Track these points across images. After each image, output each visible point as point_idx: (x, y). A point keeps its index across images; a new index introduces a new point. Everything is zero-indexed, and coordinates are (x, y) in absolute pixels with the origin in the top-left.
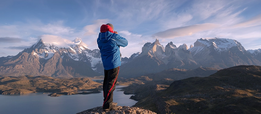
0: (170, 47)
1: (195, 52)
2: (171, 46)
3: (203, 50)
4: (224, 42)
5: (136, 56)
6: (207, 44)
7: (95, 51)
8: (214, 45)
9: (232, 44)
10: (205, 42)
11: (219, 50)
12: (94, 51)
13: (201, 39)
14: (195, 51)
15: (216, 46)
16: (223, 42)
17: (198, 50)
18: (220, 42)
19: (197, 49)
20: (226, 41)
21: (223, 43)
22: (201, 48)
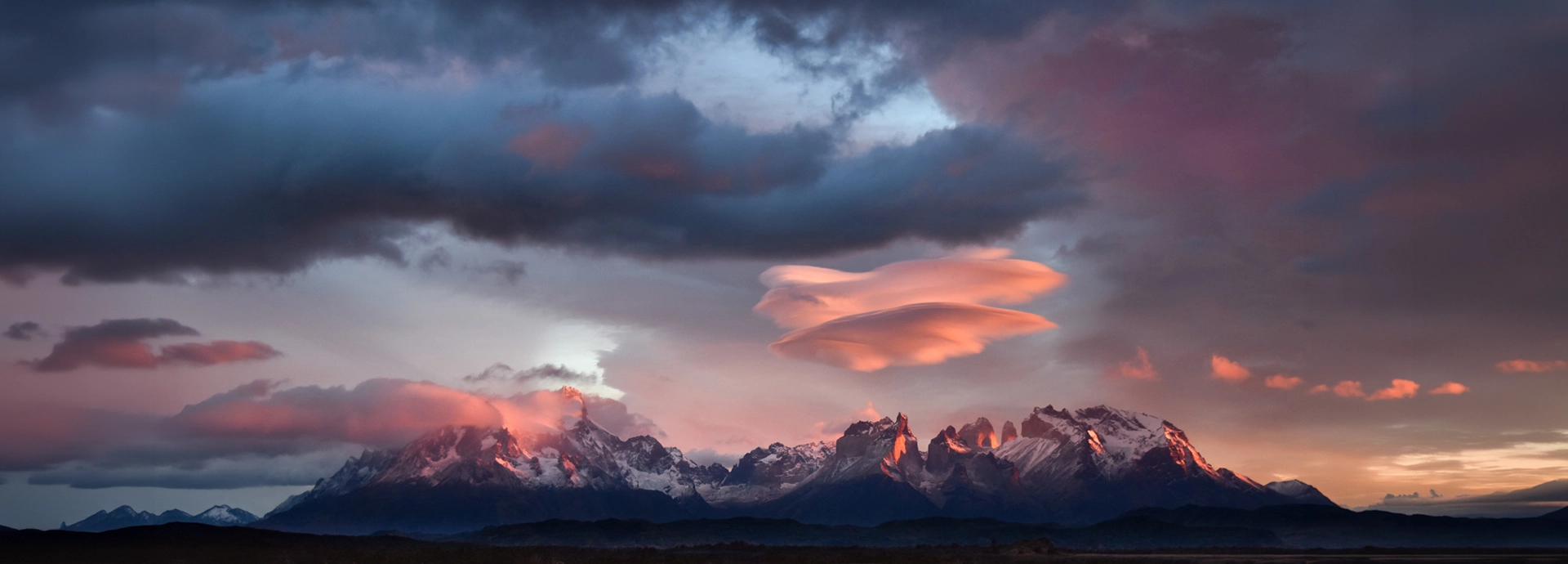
0: (947, 446)
1: (1027, 458)
2: (949, 441)
3: (1054, 457)
4: (1129, 428)
5: (766, 460)
6: (1070, 431)
7: (640, 445)
8: (1090, 441)
9: (1152, 436)
10: (1064, 421)
11: (1105, 462)
12: (634, 444)
13: (1050, 407)
14: (1025, 457)
15: (1096, 447)
16: (1124, 424)
17: (1036, 454)
18: (1117, 423)
19: (1035, 449)
20: (1137, 421)
21: (1123, 430)
22: (1048, 447)
